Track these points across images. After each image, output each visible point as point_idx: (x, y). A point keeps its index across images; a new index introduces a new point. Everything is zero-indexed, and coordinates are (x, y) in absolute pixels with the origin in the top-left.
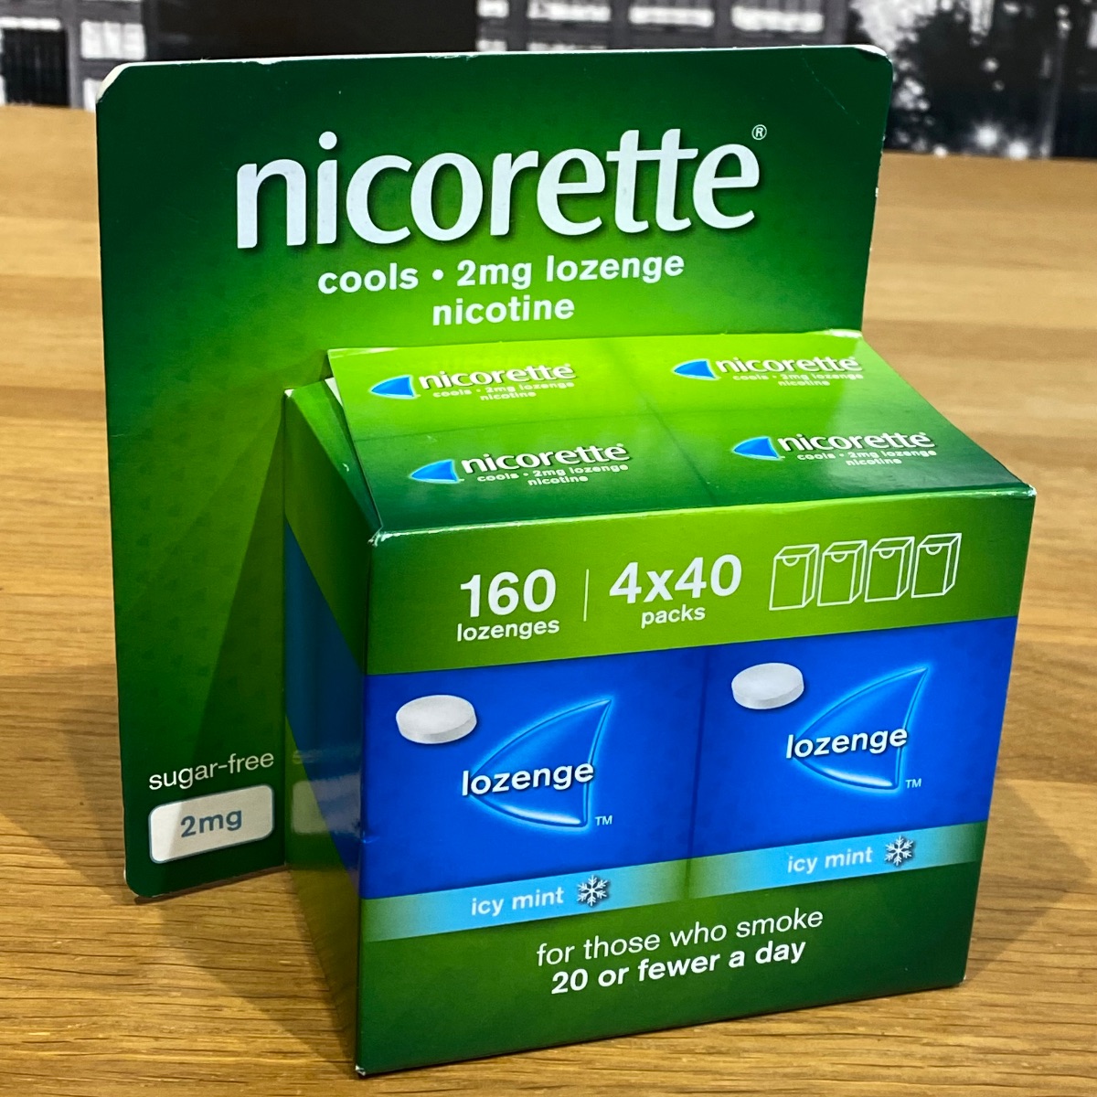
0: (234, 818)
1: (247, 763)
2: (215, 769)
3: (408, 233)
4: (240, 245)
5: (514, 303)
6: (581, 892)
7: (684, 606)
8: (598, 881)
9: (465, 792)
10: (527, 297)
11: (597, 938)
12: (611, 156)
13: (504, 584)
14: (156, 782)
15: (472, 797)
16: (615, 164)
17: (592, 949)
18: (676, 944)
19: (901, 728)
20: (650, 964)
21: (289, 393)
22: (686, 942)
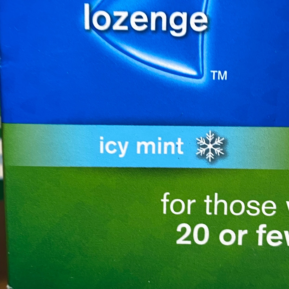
6: (199, 146)
8: (215, 137)
9: (87, 27)
11: (216, 194)
15: (94, 32)
17: (212, 205)
20: (268, 230)
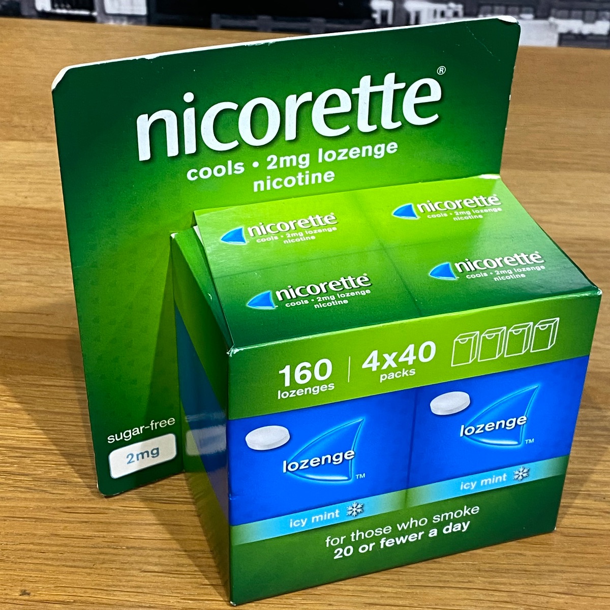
0: (155, 452)
1: (160, 424)
2: (143, 429)
3: (238, 144)
4: (141, 159)
5: (300, 176)
6: (348, 511)
7: (404, 369)
8: (358, 504)
9: (285, 471)
10: (307, 172)
11: (358, 531)
12: (355, 91)
13: (303, 368)
14: (111, 439)
15: (288, 473)
16: (358, 95)
17: (355, 537)
18: (400, 529)
19: (523, 416)
21: (173, 236)
22: (405, 528)
